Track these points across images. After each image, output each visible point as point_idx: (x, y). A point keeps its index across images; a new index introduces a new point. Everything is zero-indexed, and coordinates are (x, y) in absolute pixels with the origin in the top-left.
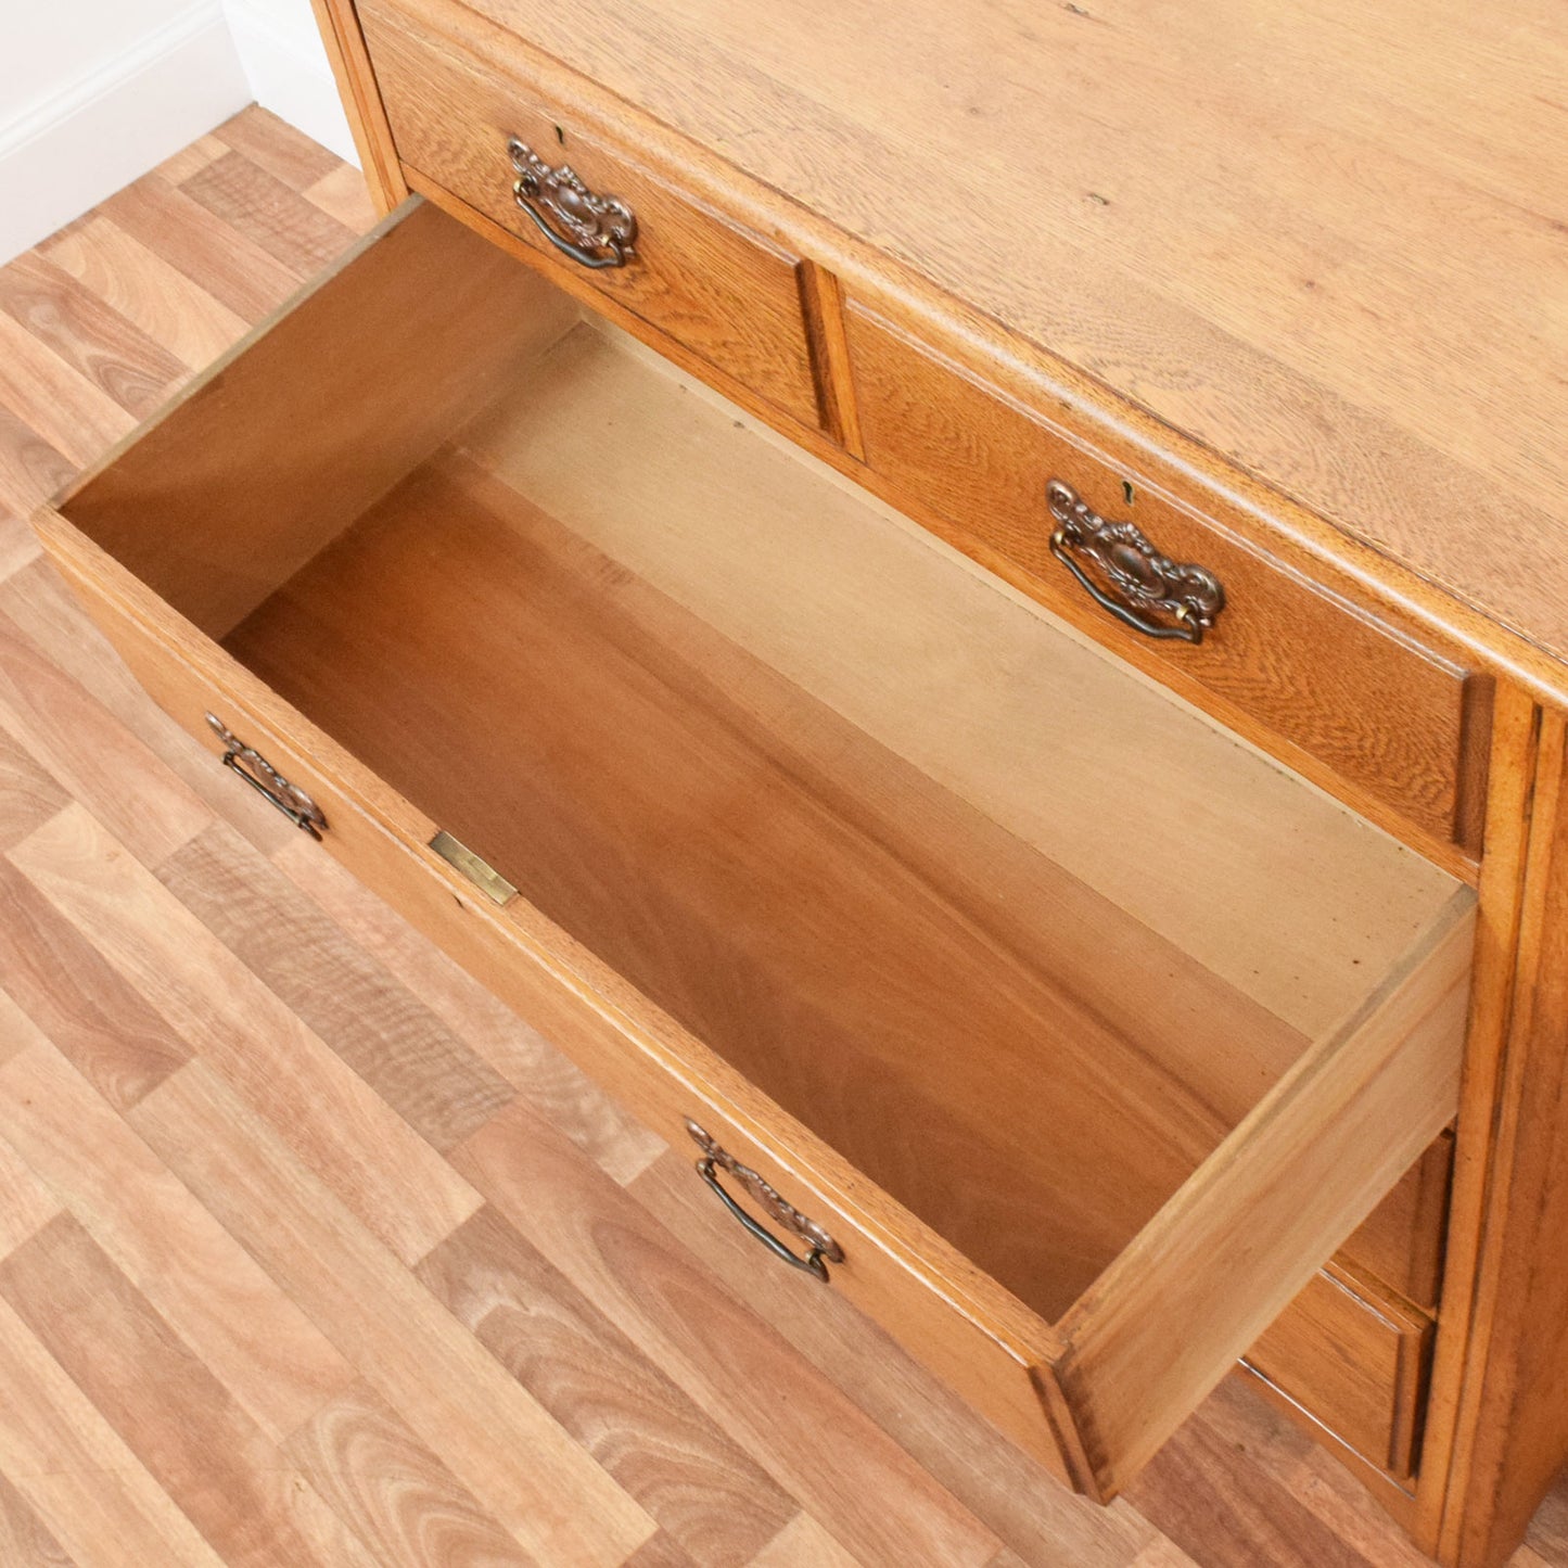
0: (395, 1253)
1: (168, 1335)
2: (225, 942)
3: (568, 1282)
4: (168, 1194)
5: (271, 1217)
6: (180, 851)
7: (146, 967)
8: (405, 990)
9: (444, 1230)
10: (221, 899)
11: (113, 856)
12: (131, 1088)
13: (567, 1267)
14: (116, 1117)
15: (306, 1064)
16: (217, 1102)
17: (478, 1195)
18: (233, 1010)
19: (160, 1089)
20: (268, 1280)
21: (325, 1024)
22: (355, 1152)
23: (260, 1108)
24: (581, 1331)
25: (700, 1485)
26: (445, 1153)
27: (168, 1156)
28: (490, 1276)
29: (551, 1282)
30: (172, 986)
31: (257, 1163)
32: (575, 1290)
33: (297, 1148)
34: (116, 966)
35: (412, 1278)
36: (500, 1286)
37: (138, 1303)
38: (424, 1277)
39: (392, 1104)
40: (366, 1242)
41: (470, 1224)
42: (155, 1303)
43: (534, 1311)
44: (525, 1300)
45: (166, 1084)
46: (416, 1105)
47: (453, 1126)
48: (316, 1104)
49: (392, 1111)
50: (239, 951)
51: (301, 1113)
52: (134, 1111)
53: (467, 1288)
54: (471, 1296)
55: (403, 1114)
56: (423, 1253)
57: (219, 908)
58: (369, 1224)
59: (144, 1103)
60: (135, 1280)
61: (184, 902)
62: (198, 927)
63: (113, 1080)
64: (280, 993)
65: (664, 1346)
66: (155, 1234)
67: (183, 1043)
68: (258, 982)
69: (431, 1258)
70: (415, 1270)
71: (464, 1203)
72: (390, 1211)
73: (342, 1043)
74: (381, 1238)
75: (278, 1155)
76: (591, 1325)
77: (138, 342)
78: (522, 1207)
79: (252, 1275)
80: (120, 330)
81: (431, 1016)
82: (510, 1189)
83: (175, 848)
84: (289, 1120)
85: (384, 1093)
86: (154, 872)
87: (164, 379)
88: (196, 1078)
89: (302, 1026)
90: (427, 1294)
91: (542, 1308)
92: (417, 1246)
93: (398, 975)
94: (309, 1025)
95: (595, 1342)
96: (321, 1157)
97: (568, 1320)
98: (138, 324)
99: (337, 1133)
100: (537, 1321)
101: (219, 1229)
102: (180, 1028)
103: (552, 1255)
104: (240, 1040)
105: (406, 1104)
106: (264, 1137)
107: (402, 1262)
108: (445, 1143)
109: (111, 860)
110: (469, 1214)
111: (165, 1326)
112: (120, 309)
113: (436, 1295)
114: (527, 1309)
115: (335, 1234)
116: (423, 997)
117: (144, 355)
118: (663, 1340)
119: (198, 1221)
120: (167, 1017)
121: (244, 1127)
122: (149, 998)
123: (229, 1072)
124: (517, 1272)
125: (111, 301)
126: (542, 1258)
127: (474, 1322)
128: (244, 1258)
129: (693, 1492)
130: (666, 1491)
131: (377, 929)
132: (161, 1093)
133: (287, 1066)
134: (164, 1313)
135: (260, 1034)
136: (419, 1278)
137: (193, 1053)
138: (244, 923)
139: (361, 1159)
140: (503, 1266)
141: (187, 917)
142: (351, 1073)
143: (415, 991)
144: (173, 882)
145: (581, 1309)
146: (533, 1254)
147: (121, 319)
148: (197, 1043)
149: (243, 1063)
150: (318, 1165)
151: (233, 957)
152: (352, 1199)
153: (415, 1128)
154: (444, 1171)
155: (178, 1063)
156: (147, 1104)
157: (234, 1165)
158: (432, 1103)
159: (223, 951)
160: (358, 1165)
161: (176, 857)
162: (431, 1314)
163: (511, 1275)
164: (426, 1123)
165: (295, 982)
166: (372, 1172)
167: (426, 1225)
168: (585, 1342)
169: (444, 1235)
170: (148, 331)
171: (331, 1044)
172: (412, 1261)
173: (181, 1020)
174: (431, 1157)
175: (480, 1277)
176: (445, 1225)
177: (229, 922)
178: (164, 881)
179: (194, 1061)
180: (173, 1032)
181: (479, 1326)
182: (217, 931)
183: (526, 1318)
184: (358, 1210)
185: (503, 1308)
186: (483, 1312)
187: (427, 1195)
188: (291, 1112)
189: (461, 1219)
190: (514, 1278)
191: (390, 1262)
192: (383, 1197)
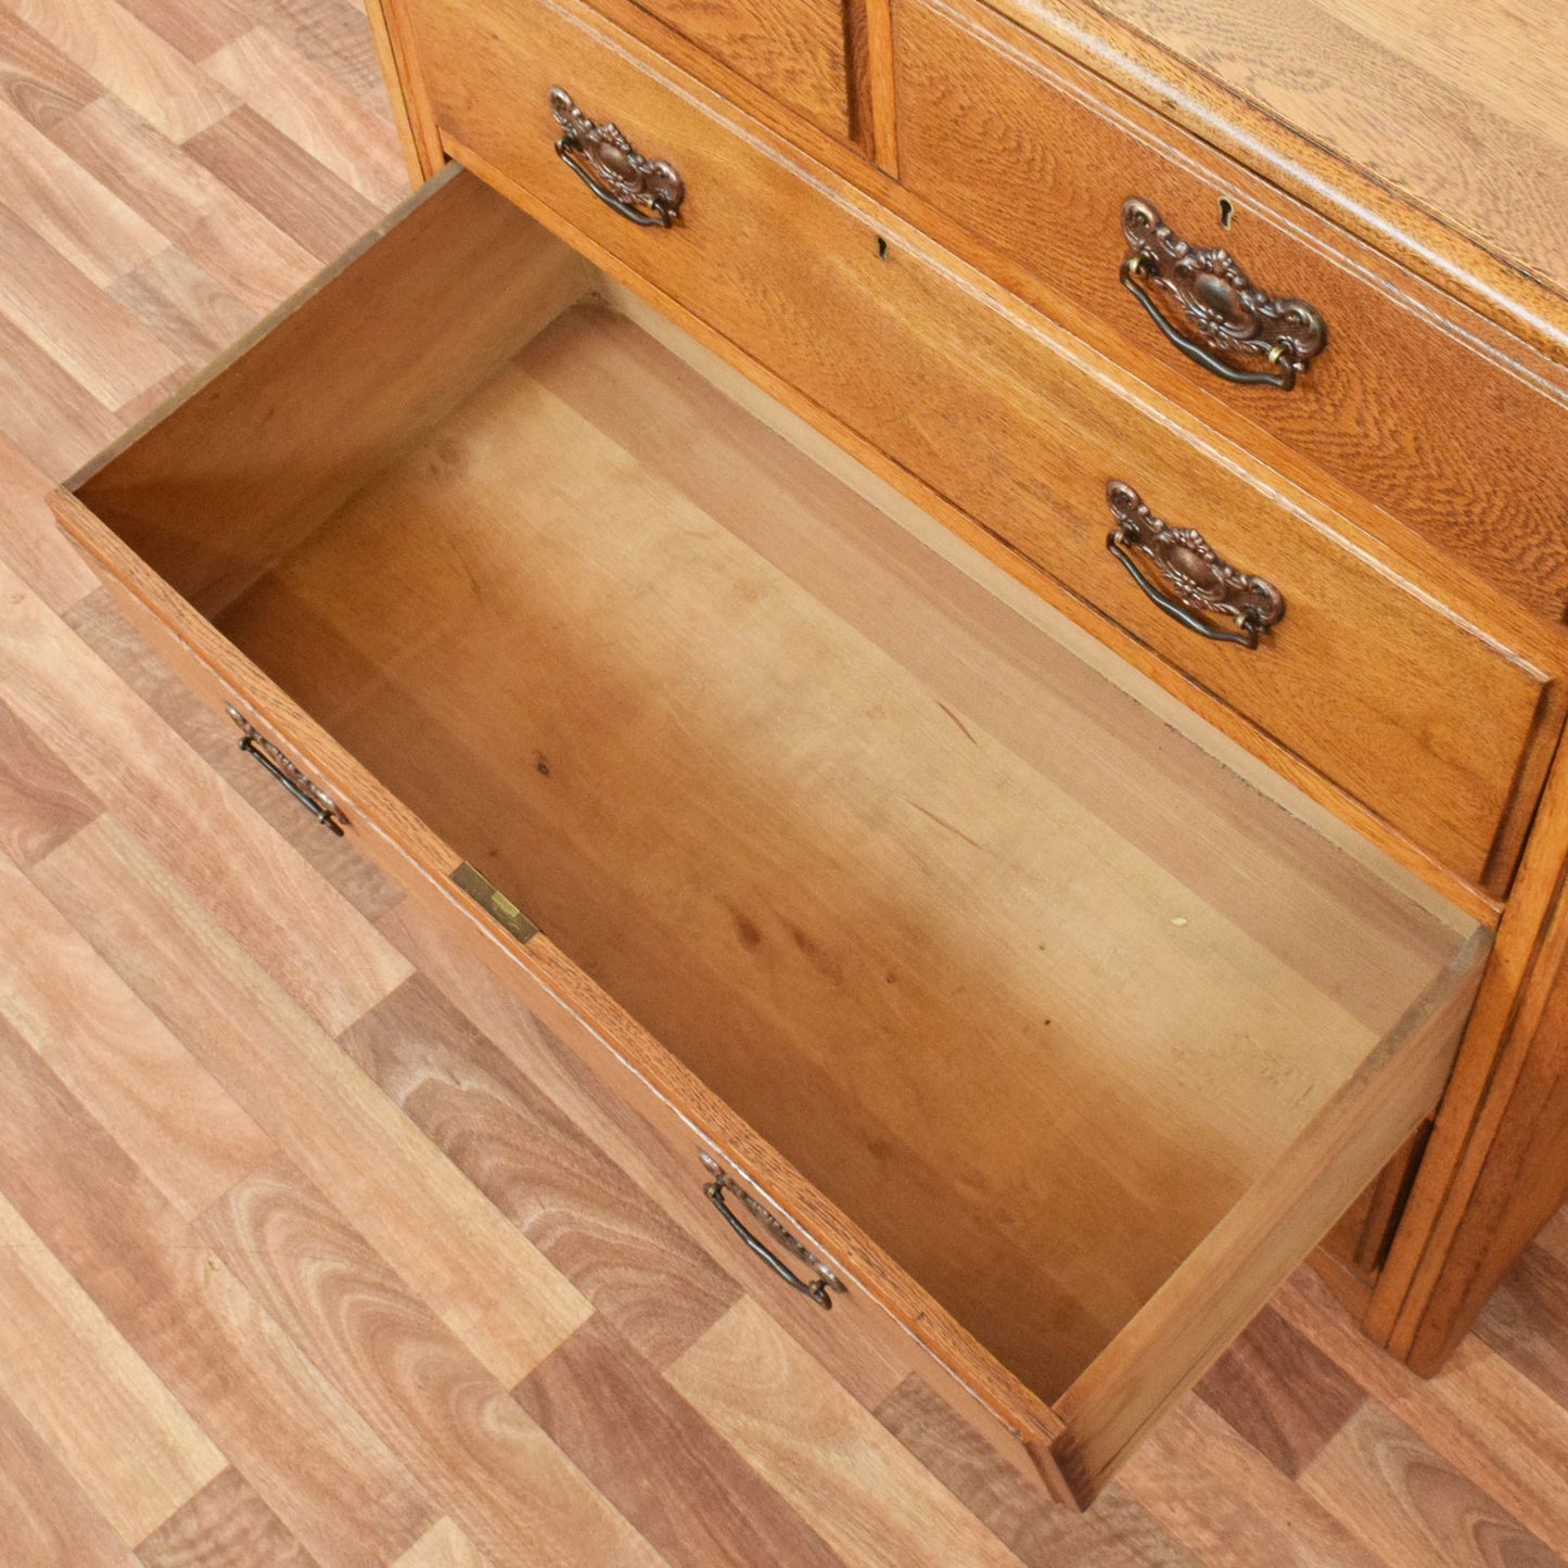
0: (319, 1022)
1: (71, 1104)
2: (139, 693)
3: (502, 1055)
4: (74, 956)
5: (185, 982)
6: (90, 595)
7: (52, 715)
9: (372, 999)
10: (135, 648)
11: (18, 599)
12: (34, 843)
13: (500, 1040)
14: (18, 873)
15: (225, 823)
16: (127, 859)
17: (409, 964)
18: (147, 763)
19: (65, 846)
20: (182, 1049)
21: (246, 781)
22: (276, 915)
23: (175, 867)
24: (517, 1107)
25: (640, 1268)
26: (373, 920)
27: (75, 917)
28: (420, 1048)
29: (484, 1054)
30: (81, 737)
31: (170, 924)
32: (510, 1064)
33: (215, 910)
34: (21, 715)
35: (336, 1048)
36: (431, 1059)
37: (38, 1067)
38: (349, 1048)
39: (317, 867)
40: (287, 1010)
41: (400, 992)
42: (58, 1070)
43: (465, 1085)
44: (456, 1073)
45: (74, 840)
46: (343, 867)
47: (382, 891)
48: (235, 865)
49: (318, 875)
50: (155, 702)
51: (220, 873)
52: (37, 866)
53: (396, 1061)
54: (400, 1069)
55: (328, 877)
56: (348, 1023)
57: (134, 658)
58: (292, 992)
59: (47, 859)
60: (36, 1045)
61: (96, 649)
62: (111, 676)
63: (15, 833)
64: (198, 747)
65: (603, 1124)
66: (61, 1000)
67: (91, 796)
68: (174, 735)
69: (356, 1029)
70: (340, 1041)
71: (393, 971)
72: (314, 978)
73: (265, 801)
74: (304, 1007)
75: (194, 917)
76: (526, 1101)
77: (54, 61)
78: (453, 975)
79: (162, 1042)
80: (34, 47)
82: (443, 959)
83: (87, 592)
84: (207, 880)
85: (308, 854)
86: (63, 616)
87: (82, 101)
88: (107, 834)
89: (221, 783)
90: (351, 1065)
91: (473, 1082)
92: (343, 1015)
94: (228, 781)
95: (530, 1118)
96: (239, 919)
97: (502, 1095)
98: (53, 41)
99: (258, 895)
100: (469, 1095)
101: (128, 993)
102: (89, 781)
103: (488, 1029)
104: (154, 796)
105: (334, 867)
106: (179, 899)
107: (326, 1031)
108: (373, 908)
109: (17, 602)
110: (398, 983)
111: (68, 1094)
112: (35, 25)
113: (363, 1068)
114: (458, 1083)
115: (254, 1001)
117: (61, 75)
118: (601, 1116)
119: (106, 986)
120: (76, 770)
121: (157, 888)
122: (54, 747)
123: (141, 830)
124: (448, 1045)
125: (26, 16)
126: (475, 1031)
127: (402, 1096)
128: (157, 1024)
129: (632, 1275)
130: (603, 1273)
132: (67, 850)
133: (204, 824)
134: (68, 1081)
135: (176, 790)
136: (345, 1050)
137: (104, 809)
138: (160, 674)
139: (283, 923)
140: (438, 1038)
141: (98, 665)
142: (273, 832)
144: (83, 629)
145: (517, 1085)
146: (465, 1025)
147: (35, 35)
148: (107, 798)
149: (157, 820)
150: (237, 929)
151: (148, 709)
152: (273, 963)
153: (341, 892)
154: (372, 939)
155: (87, 818)
156: (52, 860)
157: (146, 927)
158: (361, 867)
159: (136, 701)
160: (279, 929)
161: (86, 602)
162: (358, 1087)
163: (442, 1048)
164: (353, 887)
165: (214, 736)
166: (294, 937)
167: (352, 993)
168: (519, 1117)
169: (372, 1005)
170: (64, 49)
171: (253, 802)
172: (337, 1031)
173: (90, 773)
174: (358, 924)
175: (408, 1048)
176: (373, 993)
177: (144, 671)
178: (74, 626)
179: (104, 817)
180: (81, 785)
181: (408, 1099)
182: (130, 682)
183: (458, 1093)
184: (279, 977)
185: (432, 1082)
186: (414, 1085)
187: (353, 962)
188: (208, 872)
189: (390, 988)
190: (446, 1051)
191: (311, 1029)
192: (307, 964)
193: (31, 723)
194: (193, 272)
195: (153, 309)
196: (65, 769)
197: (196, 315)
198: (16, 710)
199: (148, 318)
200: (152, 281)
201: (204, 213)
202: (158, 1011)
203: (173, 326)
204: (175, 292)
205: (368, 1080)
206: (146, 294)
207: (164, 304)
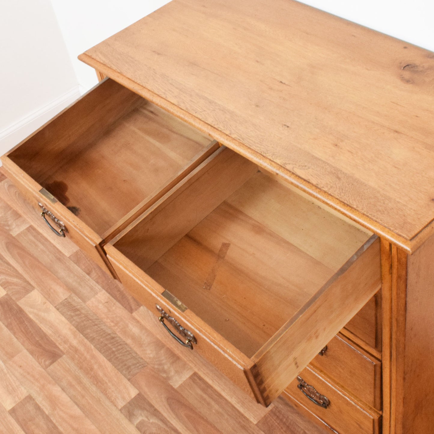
0: (115, 406)
1: (55, 427)
2: (73, 325)
3: (160, 413)
4: (56, 390)
5: (83, 397)
6: (62, 302)
7: (52, 331)
8: (119, 337)
9: (128, 399)
10: (72, 314)
11: (45, 303)
12: (47, 363)
13: (160, 409)
14: (43, 370)
15: (93, 357)
16: (69, 366)
17: (137, 391)
18: (75, 342)
19: (55, 363)
20: (82, 413)
21: (98, 346)
22: (105, 379)
23: (81, 368)
24: (163, 426)
26: (129, 380)
27: (57, 381)
28: (140, 412)
29: (156, 413)
30: (59, 337)
31: (80, 382)
32: (162, 415)
33: (91, 378)
34: (45, 331)
35: (120, 412)
36: (143, 414)
37: (47, 418)
38: (123, 411)
39: (115, 367)
40: (108, 403)
41: (135, 398)
42: (52, 419)
43: (151, 421)
44: (149, 418)
45: (57, 362)
46: (122, 367)
47: (131, 373)
48: (96, 367)
49: (115, 369)
50: (77, 327)
51: (92, 369)
52: (48, 368)
53: (134, 415)
54: (135, 417)
55: (118, 369)
56: (122, 406)
57: (72, 317)
58: (109, 398)
59: (51, 366)
60: (47, 413)
61: (63, 315)
62: (66, 321)
63: (43, 361)
64: (87, 338)
65: (185, 430)
66: (53, 401)
67: (61, 351)
68: (81, 335)
69: (125, 407)
70: (121, 410)
71: (133, 392)
72: (114, 395)
73: (103, 351)
74: (112, 402)
75: (86, 381)
76: (167, 425)
78: (149, 393)
79: (77, 411)
81: (126, 344)
82: (146, 389)
83: (61, 301)
84: (88, 371)
85: (113, 364)
86: (55, 307)
88: (65, 360)
89: (93, 347)
90: (123, 416)
91: (153, 420)
92: (121, 404)
93: (118, 333)
94: (94, 346)
95: (167, 429)
96: (96, 380)
97: (160, 423)
99: (101, 374)
100: (152, 423)
101: (69, 399)
102: (61, 347)
103: (157, 406)
104: (76, 351)
105: (119, 367)
106: (82, 376)
107: (117, 408)
108: (129, 377)
109: (44, 304)
110: (135, 395)
111: (54, 425)
113: (126, 417)
114: (149, 420)
115: (100, 401)
116: (124, 339)
118: (185, 428)
119: (64, 398)
120: (57, 344)
121: (77, 373)
122: (53, 339)
123: (73, 359)
124: (147, 411)
126: (154, 407)
127: (135, 424)
128: (76, 407)
131: (112, 322)
132: (55, 364)
133: (88, 357)
134: (54, 421)
135: (82, 349)
136: (121, 412)
137: (64, 354)
138: (78, 320)
139: (107, 381)
140: (144, 409)
141: (63, 319)
142: (105, 358)
143: (122, 338)
144: (60, 310)
145: (164, 420)
146: (151, 406)
148: (65, 351)
149: (77, 356)
150: (96, 383)
151: (75, 329)
152: (104, 392)
153: (121, 373)
154: (128, 384)
155: (60, 356)
156: (51, 367)
157: (74, 383)
158: (126, 367)
159: (72, 327)
160: (106, 383)
161: (61, 303)
162: (125, 422)
163: (145, 412)
164: (124, 372)
165: (91, 335)
166: (109, 384)
167: (123, 398)
168: (164, 429)
169: (128, 401)
171: (100, 351)
172: (120, 408)
173: (61, 345)
174: (125, 381)
175: (137, 412)
176: (129, 398)
177: (74, 320)
178: (58, 309)
179: (64, 356)
180: (59, 348)
181: (137, 425)
182: (71, 322)
183: (149, 423)
184: (106, 394)
185: (143, 420)
186: (138, 421)
187: (124, 391)
188: (89, 369)
189: (133, 397)
190: (146, 412)
191: (114, 408)
192: (112, 391)
193: (47, 334)
196: (55, 344)
198: (44, 330)
202: (76, 404)
205: (127, 420)
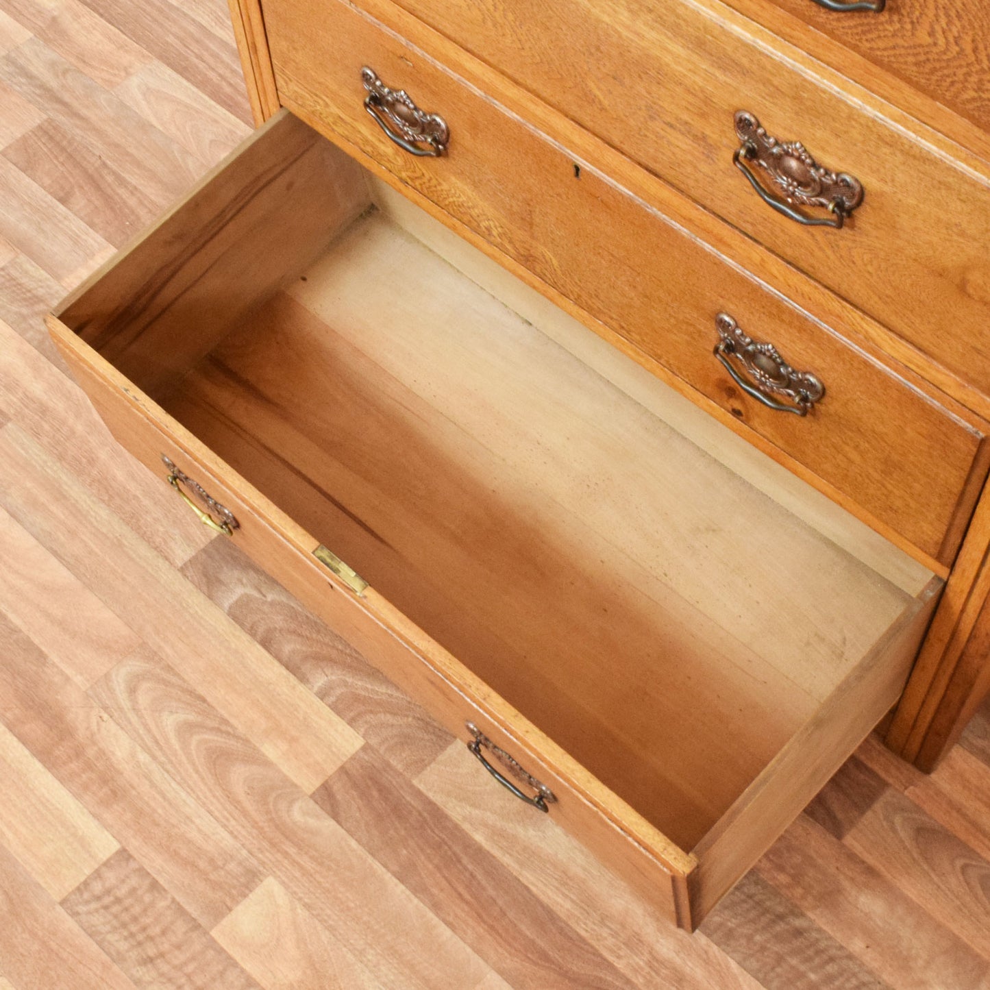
0: (167, 559)
2: (29, 341)
5: (73, 534)
9: (203, 542)
10: (25, 311)
16: (27, 452)
18: (37, 389)
20: (73, 578)
22: (133, 488)
23: (61, 458)
25: (394, 714)
28: (236, 574)
31: (61, 496)
33: (90, 486)
35: (179, 575)
36: (245, 581)
38: (188, 574)
40: (143, 550)
43: (270, 597)
44: (263, 590)
48: (102, 456)
50: (40, 347)
51: (92, 461)
53: (221, 582)
54: (223, 588)
56: (186, 558)
57: (24, 318)
58: (147, 538)
68: (55, 369)
69: (192, 562)
70: (182, 570)
72: (161, 529)
74: (156, 548)
75: (77, 491)
79: (59, 574)
84: (83, 466)
88: (12, 436)
90: (191, 586)
91: (274, 596)
92: (182, 553)
96: (108, 492)
97: (295, 604)
99: (120, 475)
100: (272, 604)
101: (33, 541)
104: (44, 411)
106: (64, 478)
107: (172, 564)
113: (198, 587)
114: (264, 596)
115: (122, 545)
119: (18, 536)
121: (49, 471)
123: (36, 434)
124: (257, 571)
127: (226, 605)
128: (54, 561)
129: (389, 719)
130: (370, 718)
133: (80, 429)
135: (58, 405)
136: (185, 576)
137: (9, 420)
139: (138, 493)
140: (247, 567)
148: (11, 412)
149: (46, 427)
150: (106, 498)
151: (35, 352)
152: (133, 520)
157: (43, 497)
159: (27, 347)
160: (135, 497)
162: (196, 600)
163: (252, 573)
166: (146, 502)
167: (188, 538)
168: (307, 617)
169: (202, 546)
172: (179, 564)
175: (230, 574)
176: (204, 539)
177: (32, 327)
179: (9, 425)
181: (230, 608)
182: (22, 333)
183: (264, 603)
184: (137, 529)
185: (246, 596)
186: (234, 598)
187: (188, 518)
188: (84, 460)
190: (255, 575)
191: (162, 563)
192: (156, 520)
194: (50, 54)
195: (23, 80)
197: (53, 83)
199: (20, 87)
200: (22, 61)
201: (56, 13)
202: (55, 554)
203: (38, 91)
204: (38, 68)
205: (202, 596)
206: (17, 70)
207: (30, 77)
